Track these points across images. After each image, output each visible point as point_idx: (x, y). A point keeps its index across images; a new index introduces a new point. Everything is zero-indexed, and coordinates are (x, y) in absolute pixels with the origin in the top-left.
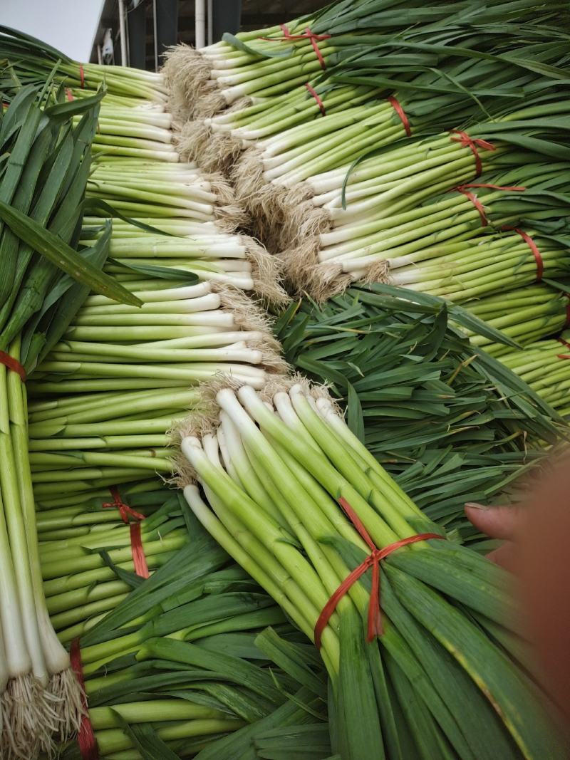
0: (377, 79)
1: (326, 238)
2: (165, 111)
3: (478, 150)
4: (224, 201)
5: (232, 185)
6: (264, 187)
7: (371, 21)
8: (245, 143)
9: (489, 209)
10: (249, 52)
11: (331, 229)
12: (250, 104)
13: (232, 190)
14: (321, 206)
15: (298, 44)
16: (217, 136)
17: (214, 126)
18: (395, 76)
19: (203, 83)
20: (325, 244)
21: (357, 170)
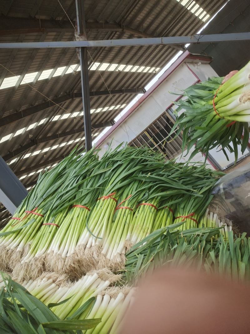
0: (66, 205)
3: (111, 197)
4: (55, 278)
5: (53, 271)
6: (67, 260)
7: (47, 194)
8: (44, 255)
9: (129, 206)
10: (14, 232)
12: (30, 245)
14: (91, 246)
18: (70, 201)
19: (7, 254)
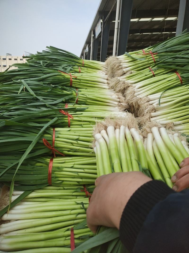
0: (172, 66)
1: (153, 114)
2: (106, 75)
4: (121, 101)
5: (124, 96)
6: (134, 98)
7: (171, 49)
8: (129, 85)
10: (132, 58)
11: (155, 111)
12: (131, 73)
13: (124, 98)
14: (152, 104)
15: (147, 56)
16: (121, 82)
17: (121, 79)
19: (118, 67)
20: (152, 116)
21: (164, 94)
